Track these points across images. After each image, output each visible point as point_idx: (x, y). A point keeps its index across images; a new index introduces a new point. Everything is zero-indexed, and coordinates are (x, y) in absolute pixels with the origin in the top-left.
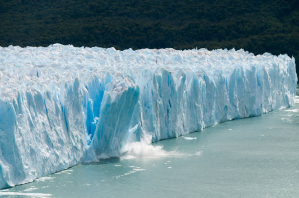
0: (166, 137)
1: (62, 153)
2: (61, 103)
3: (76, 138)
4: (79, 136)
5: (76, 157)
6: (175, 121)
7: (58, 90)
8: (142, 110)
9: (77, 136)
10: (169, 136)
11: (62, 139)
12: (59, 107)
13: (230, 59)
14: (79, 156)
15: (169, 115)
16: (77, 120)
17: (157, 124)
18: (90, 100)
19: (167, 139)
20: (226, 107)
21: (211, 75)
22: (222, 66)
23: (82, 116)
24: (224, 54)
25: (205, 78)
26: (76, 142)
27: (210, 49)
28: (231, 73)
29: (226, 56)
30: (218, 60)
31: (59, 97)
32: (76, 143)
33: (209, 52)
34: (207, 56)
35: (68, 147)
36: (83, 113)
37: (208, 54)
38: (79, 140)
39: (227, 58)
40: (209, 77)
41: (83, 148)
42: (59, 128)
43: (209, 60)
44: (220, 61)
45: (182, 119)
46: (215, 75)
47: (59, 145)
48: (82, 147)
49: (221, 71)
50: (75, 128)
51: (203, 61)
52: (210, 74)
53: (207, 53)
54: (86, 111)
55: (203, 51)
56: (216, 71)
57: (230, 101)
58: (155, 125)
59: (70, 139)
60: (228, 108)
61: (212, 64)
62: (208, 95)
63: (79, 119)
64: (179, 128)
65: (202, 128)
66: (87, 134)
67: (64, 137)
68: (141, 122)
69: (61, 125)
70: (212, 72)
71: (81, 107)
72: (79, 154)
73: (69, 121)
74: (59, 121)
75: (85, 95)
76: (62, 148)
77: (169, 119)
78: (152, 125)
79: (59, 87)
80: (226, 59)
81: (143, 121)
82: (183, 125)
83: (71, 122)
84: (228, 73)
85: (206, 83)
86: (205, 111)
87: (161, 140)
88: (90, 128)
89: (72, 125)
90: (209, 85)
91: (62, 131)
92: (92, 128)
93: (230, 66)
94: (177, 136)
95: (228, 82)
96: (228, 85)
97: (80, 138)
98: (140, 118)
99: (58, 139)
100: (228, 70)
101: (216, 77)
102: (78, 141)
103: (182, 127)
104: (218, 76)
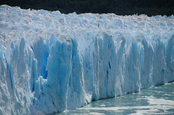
0: (105, 97)
1: (6, 109)
2: (6, 62)
3: (20, 95)
4: (23, 93)
5: (19, 113)
6: (114, 82)
7: (4, 49)
8: (83, 71)
9: (20, 93)
10: (108, 96)
11: (6, 95)
12: (5, 65)
13: (168, 25)
14: (22, 113)
15: (109, 76)
16: (22, 78)
17: (97, 84)
18: (35, 59)
19: (106, 99)
20: (163, 70)
21: (150, 40)
22: (160, 31)
23: (26, 74)
24: (164, 20)
25: (144, 43)
26: (20, 98)
27: (149, 15)
28: (169, 38)
29: (165, 22)
30: (157, 26)
31: (5, 56)
32: (19, 100)
33: (149, 18)
34: (147, 21)
35: (12, 104)
36: (28, 71)
37: (148, 20)
38: (23, 97)
39: (166, 24)
40: (148, 42)
41: (27, 105)
42: (4, 85)
43: (148, 25)
44: (159, 27)
45: (121, 80)
46: (153, 39)
47: (3, 101)
48: (25, 103)
49: (160, 37)
50: (20, 86)
51: (143, 26)
52: (148, 39)
53: (146, 19)
54: (31, 69)
55: (143, 16)
56: (155, 36)
57: (167, 65)
58: (95, 85)
59: (14, 96)
60: (165, 71)
61: (150, 29)
62: (146, 58)
63: (24, 77)
64: (117, 89)
65: (139, 89)
66: (30, 91)
67: (8, 94)
68: (82, 82)
69: (6, 82)
70: (150, 37)
71: (26, 66)
72: (22, 111)
73: (14, 78)
74: (4, 78)
75: (30, 54)
76: (6, 104)
77: (109, 80)
78: (92, 85)
79: (6, 47)
80: (164, 25)
81: (83, 80)
82: (122, 86)
83: (15, 80)
84: (166, 38)
85: (144, 47)
86: (143, 73)
87: (100, 99)
88: (34, 86)
89: (16, 83)
90: (147, 49)
91: (7, 88)
92: (35, 86)
93: (168, 31)
94: (116, 96)
95: (166, 47)
96: (166, 50)
97: (23, 95)
98: (81, 78)
99: (3, 96)
100: (166, 35)
101: (154, 41)
102: (21, 98)
103: (120, 88)
104: (156, 41)
